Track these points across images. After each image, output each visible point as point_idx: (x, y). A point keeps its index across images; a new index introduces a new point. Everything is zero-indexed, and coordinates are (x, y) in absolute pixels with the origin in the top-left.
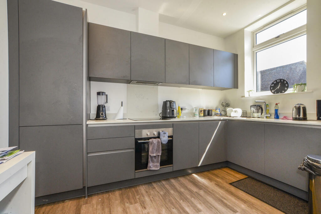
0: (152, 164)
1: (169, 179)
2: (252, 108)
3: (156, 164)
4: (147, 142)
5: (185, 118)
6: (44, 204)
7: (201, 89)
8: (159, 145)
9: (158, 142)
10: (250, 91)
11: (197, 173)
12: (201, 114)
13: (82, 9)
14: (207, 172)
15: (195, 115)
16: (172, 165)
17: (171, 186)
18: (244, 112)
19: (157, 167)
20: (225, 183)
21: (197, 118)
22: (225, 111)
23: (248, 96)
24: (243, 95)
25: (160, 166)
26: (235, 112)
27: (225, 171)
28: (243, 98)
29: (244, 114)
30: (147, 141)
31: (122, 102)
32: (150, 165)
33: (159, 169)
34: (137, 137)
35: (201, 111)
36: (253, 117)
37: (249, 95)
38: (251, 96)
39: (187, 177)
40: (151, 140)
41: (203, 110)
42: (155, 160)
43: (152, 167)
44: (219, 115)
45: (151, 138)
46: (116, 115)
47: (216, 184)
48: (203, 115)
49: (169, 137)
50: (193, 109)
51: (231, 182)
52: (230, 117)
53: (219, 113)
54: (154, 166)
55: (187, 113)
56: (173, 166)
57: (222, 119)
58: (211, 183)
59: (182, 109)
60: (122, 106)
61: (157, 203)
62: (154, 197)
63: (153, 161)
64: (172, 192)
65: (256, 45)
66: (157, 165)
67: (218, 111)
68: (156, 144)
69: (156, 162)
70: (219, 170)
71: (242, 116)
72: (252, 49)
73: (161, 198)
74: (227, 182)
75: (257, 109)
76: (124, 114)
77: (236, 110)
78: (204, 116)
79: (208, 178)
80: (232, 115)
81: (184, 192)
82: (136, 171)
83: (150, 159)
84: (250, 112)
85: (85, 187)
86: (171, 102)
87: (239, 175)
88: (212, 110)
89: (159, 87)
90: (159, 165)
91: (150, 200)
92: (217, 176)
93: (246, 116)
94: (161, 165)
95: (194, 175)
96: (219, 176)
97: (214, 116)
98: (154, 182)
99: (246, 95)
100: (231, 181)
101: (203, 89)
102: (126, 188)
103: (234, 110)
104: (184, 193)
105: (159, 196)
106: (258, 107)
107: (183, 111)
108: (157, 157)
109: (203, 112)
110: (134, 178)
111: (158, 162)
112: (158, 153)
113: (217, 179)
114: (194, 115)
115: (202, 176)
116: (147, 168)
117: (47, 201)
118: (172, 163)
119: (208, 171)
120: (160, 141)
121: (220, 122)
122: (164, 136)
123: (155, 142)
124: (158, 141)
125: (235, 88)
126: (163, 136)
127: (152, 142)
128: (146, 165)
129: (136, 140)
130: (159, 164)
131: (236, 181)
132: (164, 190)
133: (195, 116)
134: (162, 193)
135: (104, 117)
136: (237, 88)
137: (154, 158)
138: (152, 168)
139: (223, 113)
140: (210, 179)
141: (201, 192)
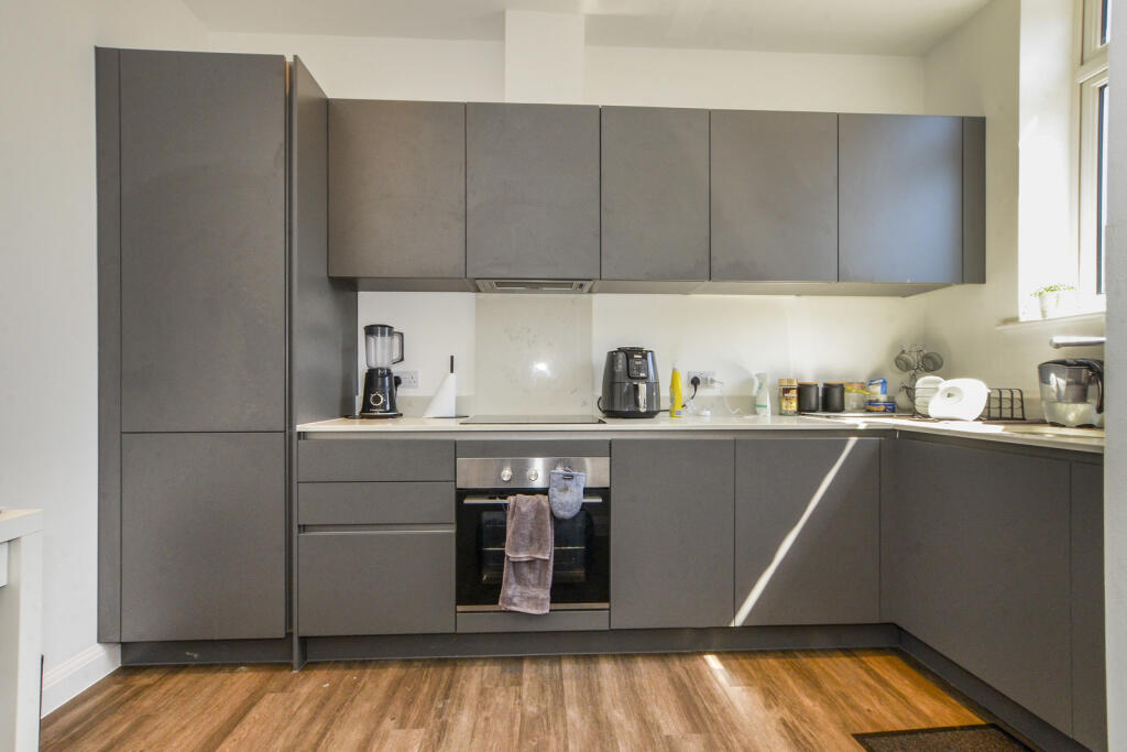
0: (519, 589)
1: (595, 656)
2: (1053, 377)
3: (533, 592)
4: (500, 505)
5: (708, 419)
6: (186, 666)
7: (792, 298)
8: (543, 523)
9: (539, 510)
10: (1051, 289)
11: (728, 653)
12: (784, 403)
13: (283, 57)
14: (777, 658)
15: (755, 405)
16: (606, 605)
17: (586, 689)
18: (1006, 395)
19: (542, 606)
20: (833, 730)
21: (766, 420)
22: (910, 391)
23: (1039, 317)
24: (1008, 314)
25: (551, 602)
26: (949, 396)
27: (869, 671)
28: (1009, 327)
29: (1006, 404)
30: (498, 501)
31: (452, 357)
32: (510, 592)
33: (548, 611)
34: (460, 485)
35: (786, 390)
36: (1054, 424)
37: (1043, 313)
38: (1050, 315)
39: (677, 663)
40: (511, 500)
41: (795, 384)
42: (531, 577)
43: (515, 600)
44: (882, 408)
45: (514, 492)
46: (427, 402)
47: (784, 723)
48: (794, 406)
49: (588, 492)
50: (750, 382)
51: (869, 730)
52: (926, 417)
53: (883, 398)
54: (526, 597)
55: (720, 398)
56: (609, 609)
57: (862, 426)
58: (761, 713)
59: (695, 382)
60: (452, 371)
61: (490, 744)
62: (492, 720)
63: (520, 580)
64: (573, 713)
65: (1099, 46)
66: (536, 598)
67: (877, 393)
68: (532, 516)
69: (533, 586)
70: (846, 660)
71: (987, 417)
72: (1074, 74)
73: (516, 729)
74: (845, 726)
75: (1078, 383)
76: (459, 400)
77: (954, 388)
78: (802, 409)
79: (765, 685)
80: (932, 412)
81: (621, 726)
82: (460, 608)
83: (507, 572)
84: (1038, 396)
85: (292, 634)
86: (629, 353)
87: (938, 706)
88: (842, 387)
89: (597, 298)
90: (549, 596)
91: (471, 726)
92: (814, 684)
93: (1018, 414)
94: (556, 597)
95: (713, 661)
96: (827, 686)
97: (853, 411)
98: (534, 659)
99: (1028, 310)
100: (873, 724)
101: (798, 295)
102: (426, 663)
103: (945, 384)
104: (617, 731)
105: (512, 722)
106: (1084, 371)
107: (702, 391)
108: (538, 565)
109: (794, 394)
110: (453, 631)
111: (540, 584)
112: (536, 553)
113: (807, 702)
114: (753, 407)
115: (746, 671)
116: (497, 603)
117: (196, 656)
118: (605, 598)
119: (785, 653)
120: (545, 504)
121: (853, 440)
122: (566, 489)
123: (524, 509)
124: (539, 503)
125: (963, 281)
126: (562, 487)
127: (515, 506)
128: (491, 593)
129: (462, 494)
130: (545, 594)
131: (903, 727)
132: (550, 698)
133: (758, 409)
134: (531, 709)
135: (388, 408)
136: (980, 278)
137: (525, 570)
138: (515, 605)
139: (901, 400)
140: (770, 696)
141: (691, 745)
